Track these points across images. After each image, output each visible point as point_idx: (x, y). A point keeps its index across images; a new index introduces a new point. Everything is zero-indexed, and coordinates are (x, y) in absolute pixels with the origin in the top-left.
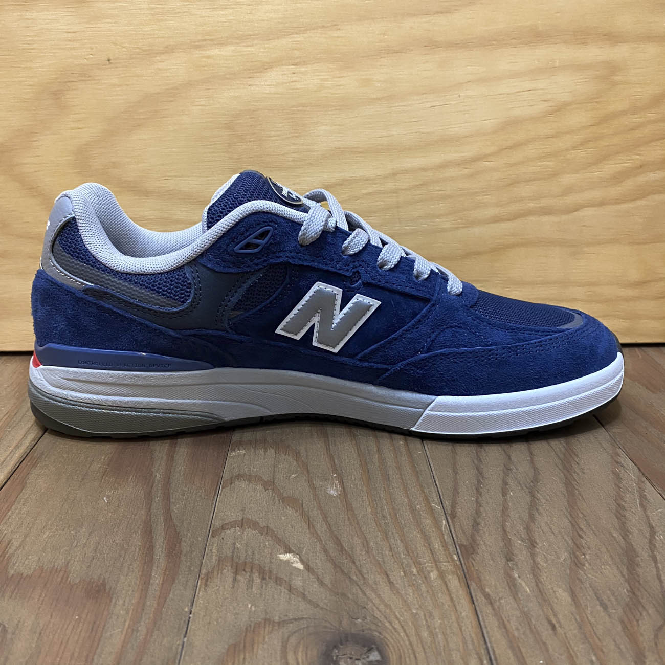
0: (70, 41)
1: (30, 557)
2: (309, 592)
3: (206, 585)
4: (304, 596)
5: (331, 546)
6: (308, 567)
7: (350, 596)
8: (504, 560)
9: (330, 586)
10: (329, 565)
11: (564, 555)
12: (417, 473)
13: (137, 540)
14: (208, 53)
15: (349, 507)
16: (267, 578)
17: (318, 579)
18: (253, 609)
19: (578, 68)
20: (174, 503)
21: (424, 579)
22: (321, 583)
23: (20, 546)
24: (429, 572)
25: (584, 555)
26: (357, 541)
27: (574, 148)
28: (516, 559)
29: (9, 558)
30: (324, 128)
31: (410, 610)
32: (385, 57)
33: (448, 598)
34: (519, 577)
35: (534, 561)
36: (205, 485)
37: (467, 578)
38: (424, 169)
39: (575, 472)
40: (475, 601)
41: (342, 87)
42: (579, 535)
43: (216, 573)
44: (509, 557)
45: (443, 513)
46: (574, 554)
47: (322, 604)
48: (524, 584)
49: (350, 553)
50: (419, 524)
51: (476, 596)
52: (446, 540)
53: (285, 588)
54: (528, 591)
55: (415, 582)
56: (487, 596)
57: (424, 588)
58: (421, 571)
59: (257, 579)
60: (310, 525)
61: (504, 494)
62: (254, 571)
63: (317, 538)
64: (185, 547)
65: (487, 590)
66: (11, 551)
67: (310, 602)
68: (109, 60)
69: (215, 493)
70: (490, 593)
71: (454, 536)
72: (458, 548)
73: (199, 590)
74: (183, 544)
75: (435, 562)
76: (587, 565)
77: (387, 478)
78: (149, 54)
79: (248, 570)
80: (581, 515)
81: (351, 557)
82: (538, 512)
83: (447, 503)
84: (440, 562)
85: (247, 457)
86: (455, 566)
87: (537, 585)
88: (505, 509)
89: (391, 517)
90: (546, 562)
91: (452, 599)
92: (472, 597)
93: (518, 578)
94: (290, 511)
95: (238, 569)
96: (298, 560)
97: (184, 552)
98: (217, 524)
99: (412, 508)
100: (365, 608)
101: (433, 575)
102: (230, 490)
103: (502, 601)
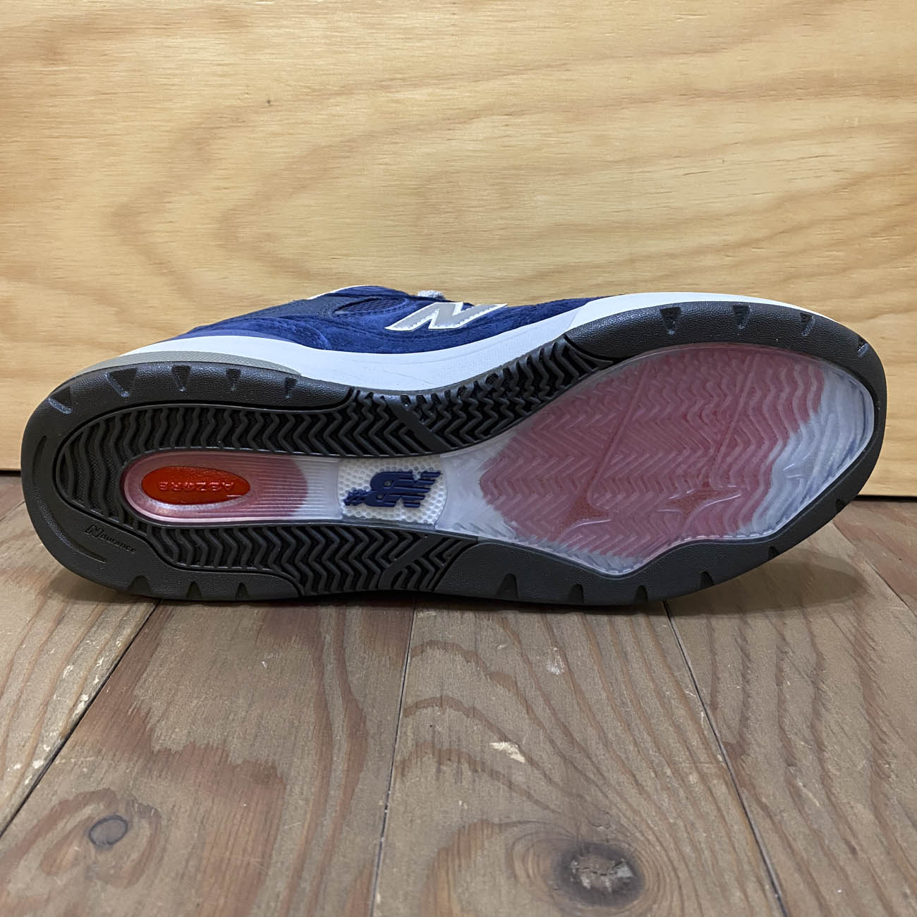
0: (220, 76)
1: (177, 730)
2: (535, 791)
3: (403, 775)
4: (529, 796)
5: (558, 735)
6: (530, 760)
7: (588, 798)
8: (783, 765)
9: (561, 784)
10: (557, 759)
11: (862, 764)
12: (663, 654)
13: (310, 715)
14: (399, 96)
15: (577, 690)
16: (479, 770)
17: (545, 775)
18: (466, 807)
19: (882, 128)
20: (351, 672)
21: (681, 782)
22: (550, 780)
23: (162, 716)
24: (687, 775)
25: (889, 764)
26: (591, 732)
27: (874, 234)
28: (799, 764)
29: (152, 730)
30: (545, 198)
31: (667, 819)
32: (627, 108)
33: (714, 807)
34: (804, 786)
35: (823, 768)
36: (388, 652)
37: (738, 784)
38: (672, 256)
39: (871, 660)
40: (749, 813)
41: (569, 145)
42: (881, 739)
43: (414, 761)
44: (790, 762)
45: (700, 703)
46: (875, 761)
47: (552, 806)
48: (810, 795)
49: (583, 745)
50: (670, 715)
51: (750, 806)
52: (707, 737)
53: (503, 784)
54: (818, 804)
55: (669, 786)
56: (764, 808)
57: (682, 793)
58: (676, 772)
59: (468, 773)
60: (529, 709)
61: (779, 683)
62: (462, 760)
63: (538, 725)
64: (371, 727)
65: (764, 800)
66: (153, 721)
67: (537, 802)
68: (269, 102)
69: (403, 662)
70: (768, 804)
71: (716, 732)
72: (722, 746)
73: (395, 780)
74: (369, 724)
75: (695, 763)
76: (893, 776)
77: (624, 656)
78: (320, 95)
79: (455, 758)
80: (881, 714)
81: (585, 751)
82: (825, 708)
83: (705, 692)
84: (701, 763)
85: (439, 620)
86: (720, 768)
87: (829, 798)
88: (781, 702)
89: (632, 705)
90: (840, 770)
91: (719, 809)
92: (744, 808)
93: (803, 788)
94: (500, 690)
95: (442, 757)
96: (517, 750)
97: (371, 732)
98: (410, 701)
99: (660, 695)
100: (608, 813)
101: (693, 778)
102: (422, 660)
103: (785, 815)
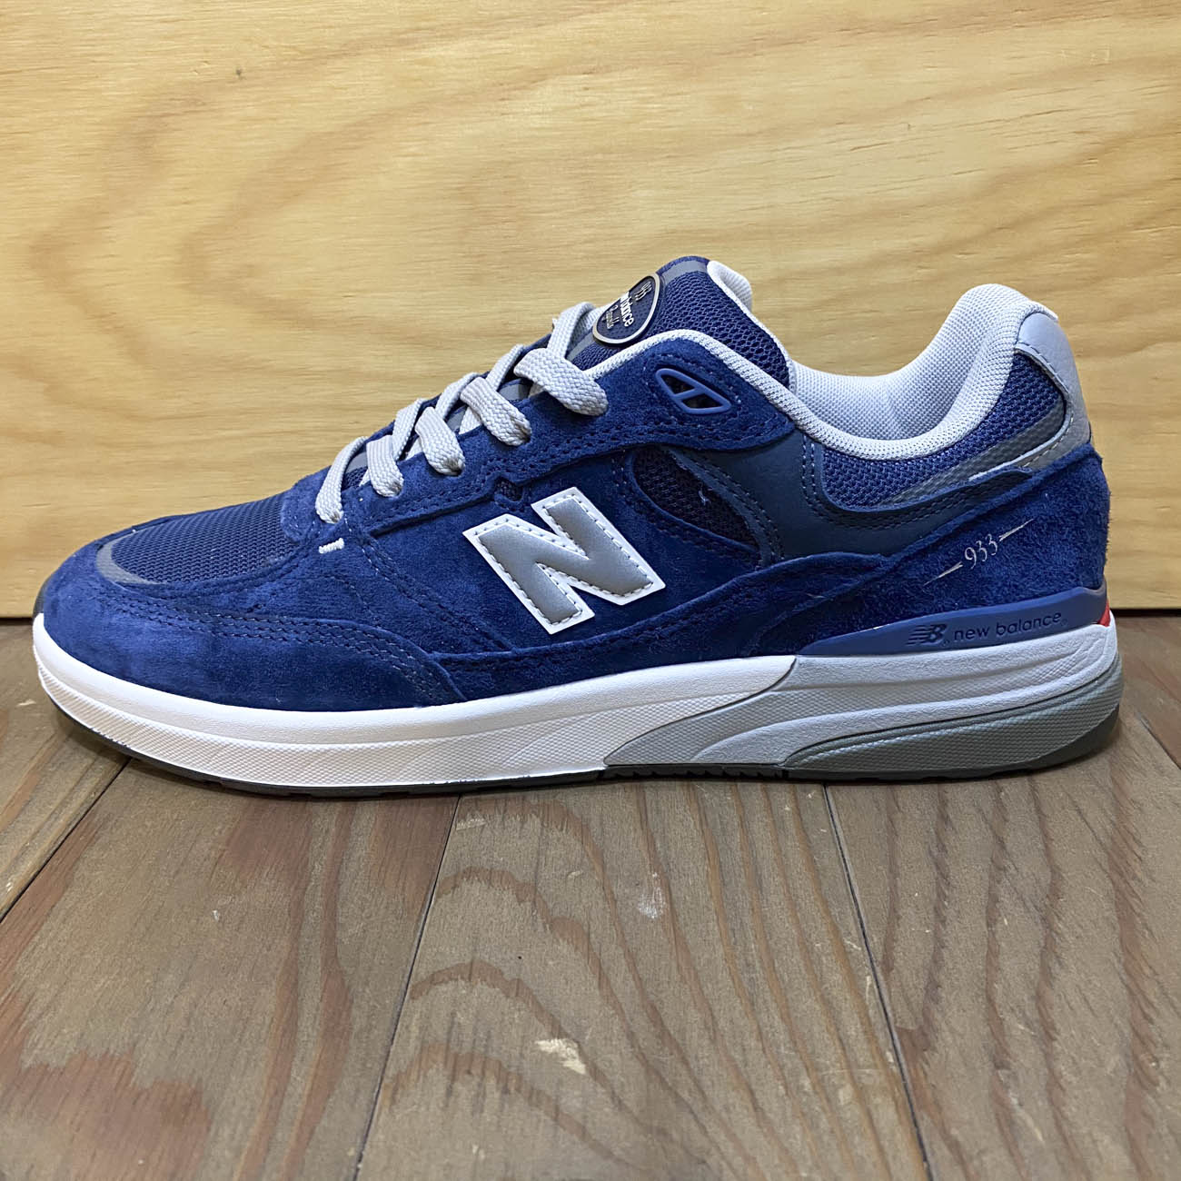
0: (166, 38)
1: (65, 1031)
2: (594, 1123)
3: (393, 1101)
4: (583, 1132)
5: (641, 1023)
6: (595, 1072)
7: (675, 1136)
8: (988, 1067)
9: (636, 1111)
10: (636, 1067)
11: (1114, 1061)
12: (816, 872)
13: (269, 1000)
14: (425, 54)
15: (679, 942)
16: (512, 1090)
17: (613, 1095)
18: (482, 1156)
19: (1146, 64)
20: (342, 925)
21: (825, 1101)
22: (620, 1105)
23: (48, 1007)
24: (836, 1088)
25: (1157, 1060)
26: (694, 1016)
27: (1138, 225)
28: (1014, 1065)
29: (28, 1031)
30: (645, 193)
31: (796, 1171)
32: (762, 54)
33: (873, 1147)
34: (1021, 1105)
35: (1051, 1070)
36: (403, 889)
37: (913, 1103)
38: (839, 271)
39: (1135, 877)
40: (929, 1155)
41: (679, 114)
42: (1146, 1016)
43: (414, 1076)
44: (1000, 1061)
45: (867, 962)
46: (1136, 1057)
47: (617, 1152)
48: (1030, 1122)
49: (680, 1041)
50: (818, 982)
51: (931, 1143)
52: (873, 1020)
53: (546, 1113)
54: (1040, 1137)
55: (806, 1110)
56: (954, 1146)
57: (824, 1123)
58: (819, 1084)
59: (494, 1095)
60: (603, 978)
61: (991, 922)
62: (487, 1073)
63: (614, 1008)
64: (358, 1019)
65: (954, 1132)
66: (32, 1016)
67: (595, 1146)
68: (239, 73)
69: (423, 905)
70: (961, 1139)
71: (888, 1009)
72: (895, 1036)
73: (381, 1108)
74: (355, 1012)
75: (849, 1067)
76: (1163, 1083)
77: (757, 883)
78: (313, 59)
79: (476, 1071)
80: (1147, 971)
81: (680, 1051)
82: (1060, 964)
83: (875, 941)
84: (859, 1067)
85: (487, 833)
86: (889, 1075)
87: (1059, 1127)
88: (992, 953)
89: (762, 967)
90: (1078, 1072)
91: (881, 1150)
93: (1017, 1108)
94: (564, 948)
95: (458, 1066)
96: (574, 1053)
97: (356, 1027)
98: (422, 971)
99: (807, 950)
100: (704, 1162)
101: (845, 1095)
102: (452, 901)
103: (984, 1158)
